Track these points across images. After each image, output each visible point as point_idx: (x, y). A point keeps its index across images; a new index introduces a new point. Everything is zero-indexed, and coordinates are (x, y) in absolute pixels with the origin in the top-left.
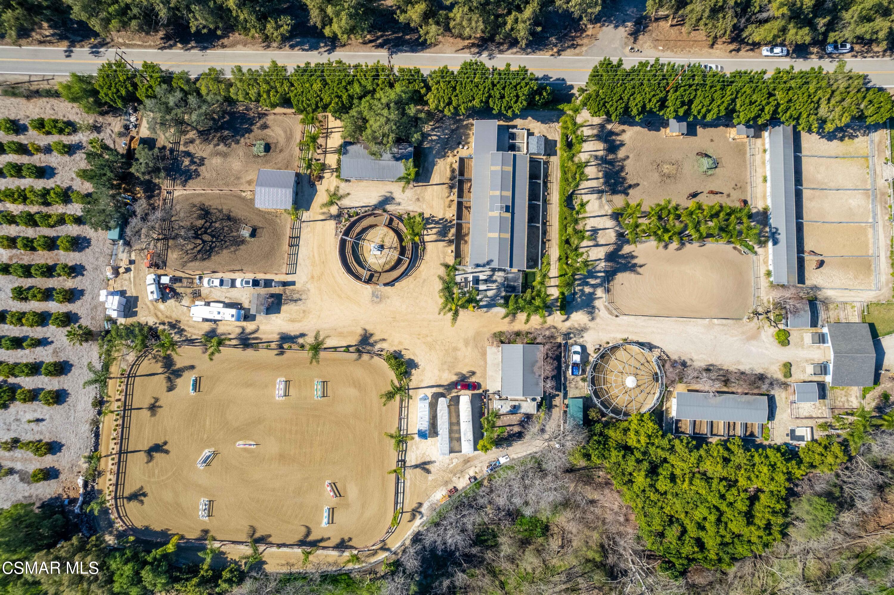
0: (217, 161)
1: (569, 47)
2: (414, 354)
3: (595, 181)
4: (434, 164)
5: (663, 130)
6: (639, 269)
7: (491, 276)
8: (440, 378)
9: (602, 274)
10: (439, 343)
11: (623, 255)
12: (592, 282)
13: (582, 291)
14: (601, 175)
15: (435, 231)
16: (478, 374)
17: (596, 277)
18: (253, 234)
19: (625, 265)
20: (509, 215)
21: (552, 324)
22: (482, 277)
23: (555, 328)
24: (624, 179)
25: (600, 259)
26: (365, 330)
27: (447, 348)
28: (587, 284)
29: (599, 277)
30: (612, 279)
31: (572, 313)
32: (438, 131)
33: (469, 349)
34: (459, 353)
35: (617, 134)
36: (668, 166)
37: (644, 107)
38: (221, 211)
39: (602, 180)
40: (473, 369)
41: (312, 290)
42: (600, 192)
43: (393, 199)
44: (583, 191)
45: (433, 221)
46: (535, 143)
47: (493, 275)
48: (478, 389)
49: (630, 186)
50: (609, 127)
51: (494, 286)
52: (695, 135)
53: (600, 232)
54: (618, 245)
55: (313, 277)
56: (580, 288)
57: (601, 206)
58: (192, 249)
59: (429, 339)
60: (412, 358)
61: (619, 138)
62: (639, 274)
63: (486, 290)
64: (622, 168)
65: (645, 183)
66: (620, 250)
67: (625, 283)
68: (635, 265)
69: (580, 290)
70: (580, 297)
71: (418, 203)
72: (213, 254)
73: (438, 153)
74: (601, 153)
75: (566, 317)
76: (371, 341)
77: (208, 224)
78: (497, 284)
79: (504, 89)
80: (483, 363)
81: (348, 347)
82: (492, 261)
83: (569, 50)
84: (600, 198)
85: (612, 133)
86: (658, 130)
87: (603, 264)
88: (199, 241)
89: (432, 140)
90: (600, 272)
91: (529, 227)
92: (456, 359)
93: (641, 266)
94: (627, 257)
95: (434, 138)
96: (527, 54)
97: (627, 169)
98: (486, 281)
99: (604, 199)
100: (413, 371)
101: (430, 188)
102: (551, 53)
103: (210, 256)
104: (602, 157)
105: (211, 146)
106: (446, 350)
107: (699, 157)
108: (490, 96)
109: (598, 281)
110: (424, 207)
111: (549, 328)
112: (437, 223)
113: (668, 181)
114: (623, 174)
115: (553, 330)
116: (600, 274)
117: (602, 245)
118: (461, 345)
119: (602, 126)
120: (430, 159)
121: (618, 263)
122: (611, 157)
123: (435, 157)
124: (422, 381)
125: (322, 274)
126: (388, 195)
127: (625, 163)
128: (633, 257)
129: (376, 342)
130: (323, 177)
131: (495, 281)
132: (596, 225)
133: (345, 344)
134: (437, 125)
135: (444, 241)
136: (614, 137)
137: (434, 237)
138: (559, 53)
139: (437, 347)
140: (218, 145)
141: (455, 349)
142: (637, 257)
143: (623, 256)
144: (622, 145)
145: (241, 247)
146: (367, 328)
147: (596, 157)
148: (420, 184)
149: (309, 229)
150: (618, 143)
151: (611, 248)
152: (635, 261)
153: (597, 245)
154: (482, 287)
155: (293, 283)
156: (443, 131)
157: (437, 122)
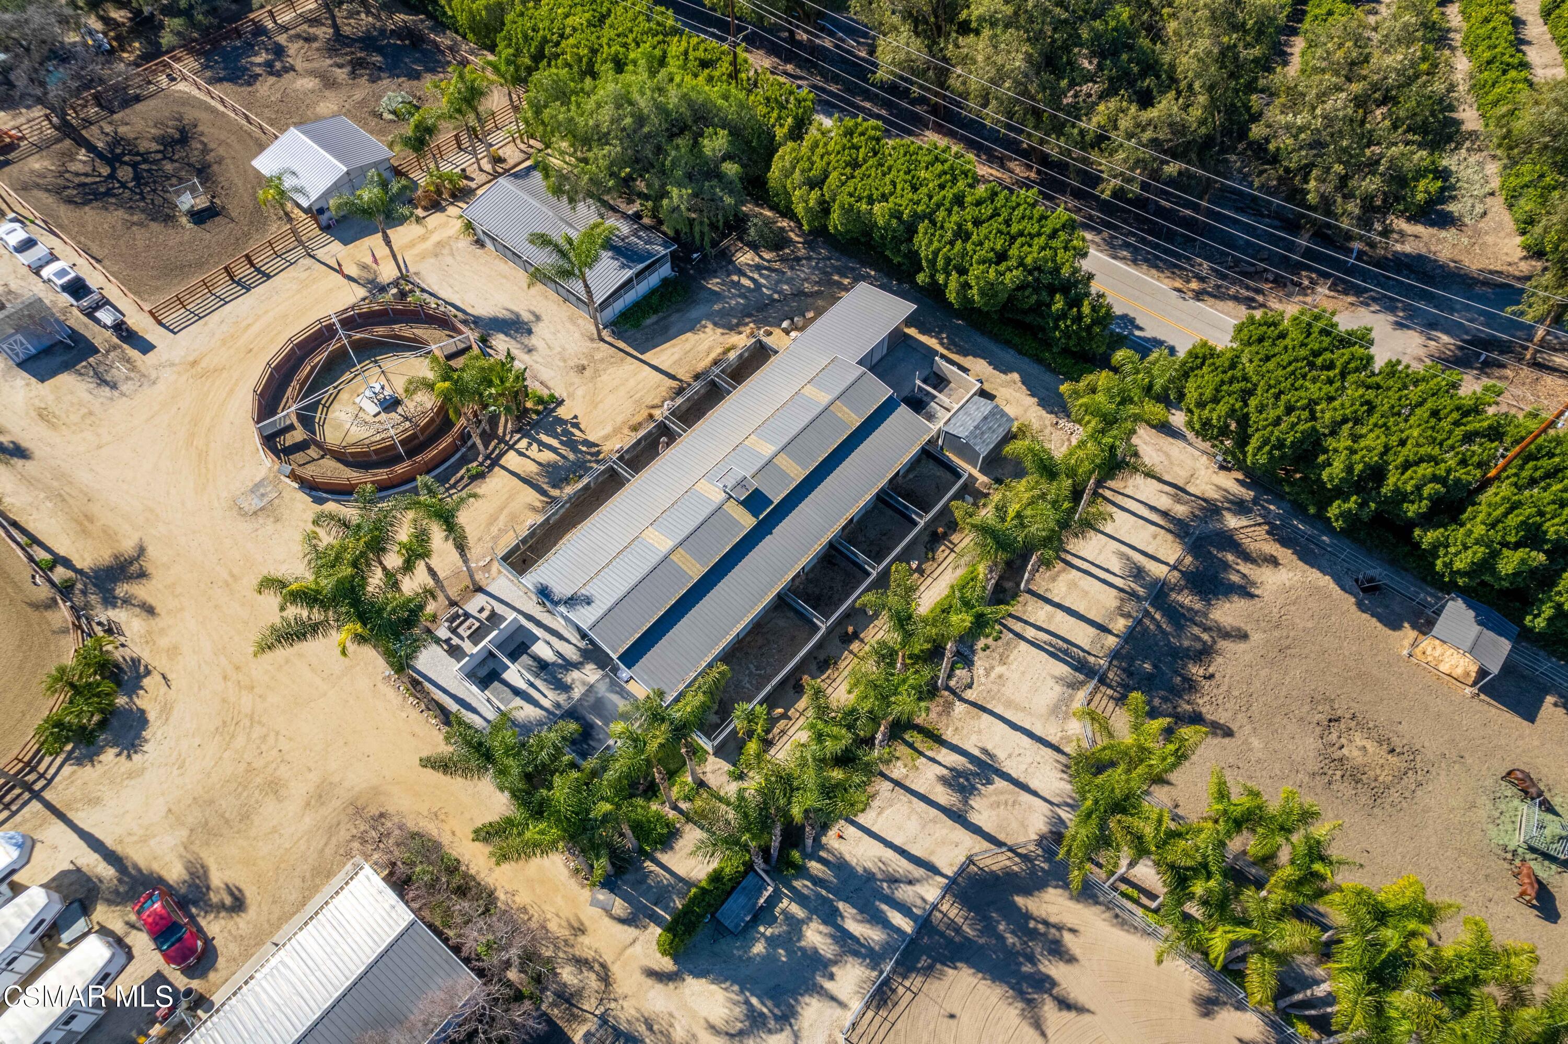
0: (307, 84)
1: (1236, 298)
2: (166, 709)
3: (1092, 631)
4: (692, 327)
5: (1408, 633)
6: (1049, 1010)
7: (569, 665)
8: (144, 840)
9: (905, 924)
10: (257, 732)
11: (1028, 916)
12: (855, 926)
13: (795, 926)
14: (1120, 625)
15: (547, 456)
16: (243, 923)
17: (880, 920)
18: (200, 217)
19: (1011, 954)
20: (748, 521)
21: (608, 958)
22: (541, 650)
23: (606, 978)
24: (1191, 686)
25: (933, 869)
26: (142, 550)
27: (258, 763)
28: (830, 917)
29: (885, 924)
30: (928, 971)
31: (699, 974)
32: (766, 278)
33: (308, 820)
34: (270, 807)
35: (1247, 557)
36: (1371, 746)
37: (1377, 473)
38: (205, 150)
39: (1111, 641)
40: (250, 893)
41: (161, 386)
42: (1083, 667)
43: (530, 332)
44: (1030, 633)
45: (566, 433)
46: (979, 416)
47: (577, 666)
48: (189, 972)
49: (1196, 719)
50: (1232, 522)
51: (549, 697)
52: (1531, 717)
53: (1000, 783)
54: (1033, 871)
55: (194, 363)
56: (796, 910)
57: (1058, 710)
58: (77, 174)
59: (246, 702)
60: (151, 716)
61: (1245, 568)
62: (1038, 1025)
63: (517, 692)
64: (1204, 653)
65: (1256, 743)
66: (1028, 892)
67: (964, 1018)
68: (1045, 984)
69: (789, 917)
70: (772, 942)
71: (574, 378)
72: (95, 204)
73: (724, 313)
74: (1158, 571)
75: (667, 964)
76: (122, 590)
77: (159, 156)
78: (562, 698)
79: (977, 223)
80: (294, 896)
81: (60, 560)
82: (588, 601)
83: (1231, 304)
84: (1074, 686)
85: (1229, 541)
86: (1395, 625)
87: (931, 891)
88: (105, 171)
89: (737, 285)
90: (904, 909)
91: (781, 603)
92: (245, 817)
93: (1065, 1004)
94: (1033, 934)
95: (745, 282)
96: (1115, 257)
97: (1217, 665)
98: (542, 666)
99: (1081, 695)
100: (109, 755)
101: (631, 365)
102: (1178, 284)
103: (85, 203)
104: (1156, 581)
105: (329, 62)
106: (250, 769)
107: (1510, 791)
108: (930, 216)
109: (873, 935)
110: (580, 392)
111: (581, 963)
112: (571, 444)
113: (1346, 789)
114: (1196, 670)
115: (592, 981)
116: (897, 919)
117: (976, 830)
118: (299, 789)
119: (1211, 509)
120: (694, 314)
121: (989, 929)
122: (1186, 599)
123: (709, 317)
124: (94, 801)
125: (219, 370)
126: (526, 316)
127: (1222, 644)
128: (1058, 951)
129: (127, 601)
130: (443, 210)
131: (565, 688)
132: (1001, 755)
133: (62, 552)
134: (777, 265)
135: (543, 493)
136: (1230, 557)
137: (530, 468)
138: (1199, 296)
139: (240, 741)
140: (340, 66)
141: (274, 787)
142: (1071, 959)
143: (1021, 919)
144: (1245, 591)
145: (154, 226)
146: (151, 551)
147: (1138, 573)
148: (622, 345)
149: (304, 275)
150: (1235, 578)
151: (997, 861)
152: (1054, 969)
153: (959, 817)
154: (515, 674)
155: (146, 347)
156: (778, 282)
157: (783, 260)
